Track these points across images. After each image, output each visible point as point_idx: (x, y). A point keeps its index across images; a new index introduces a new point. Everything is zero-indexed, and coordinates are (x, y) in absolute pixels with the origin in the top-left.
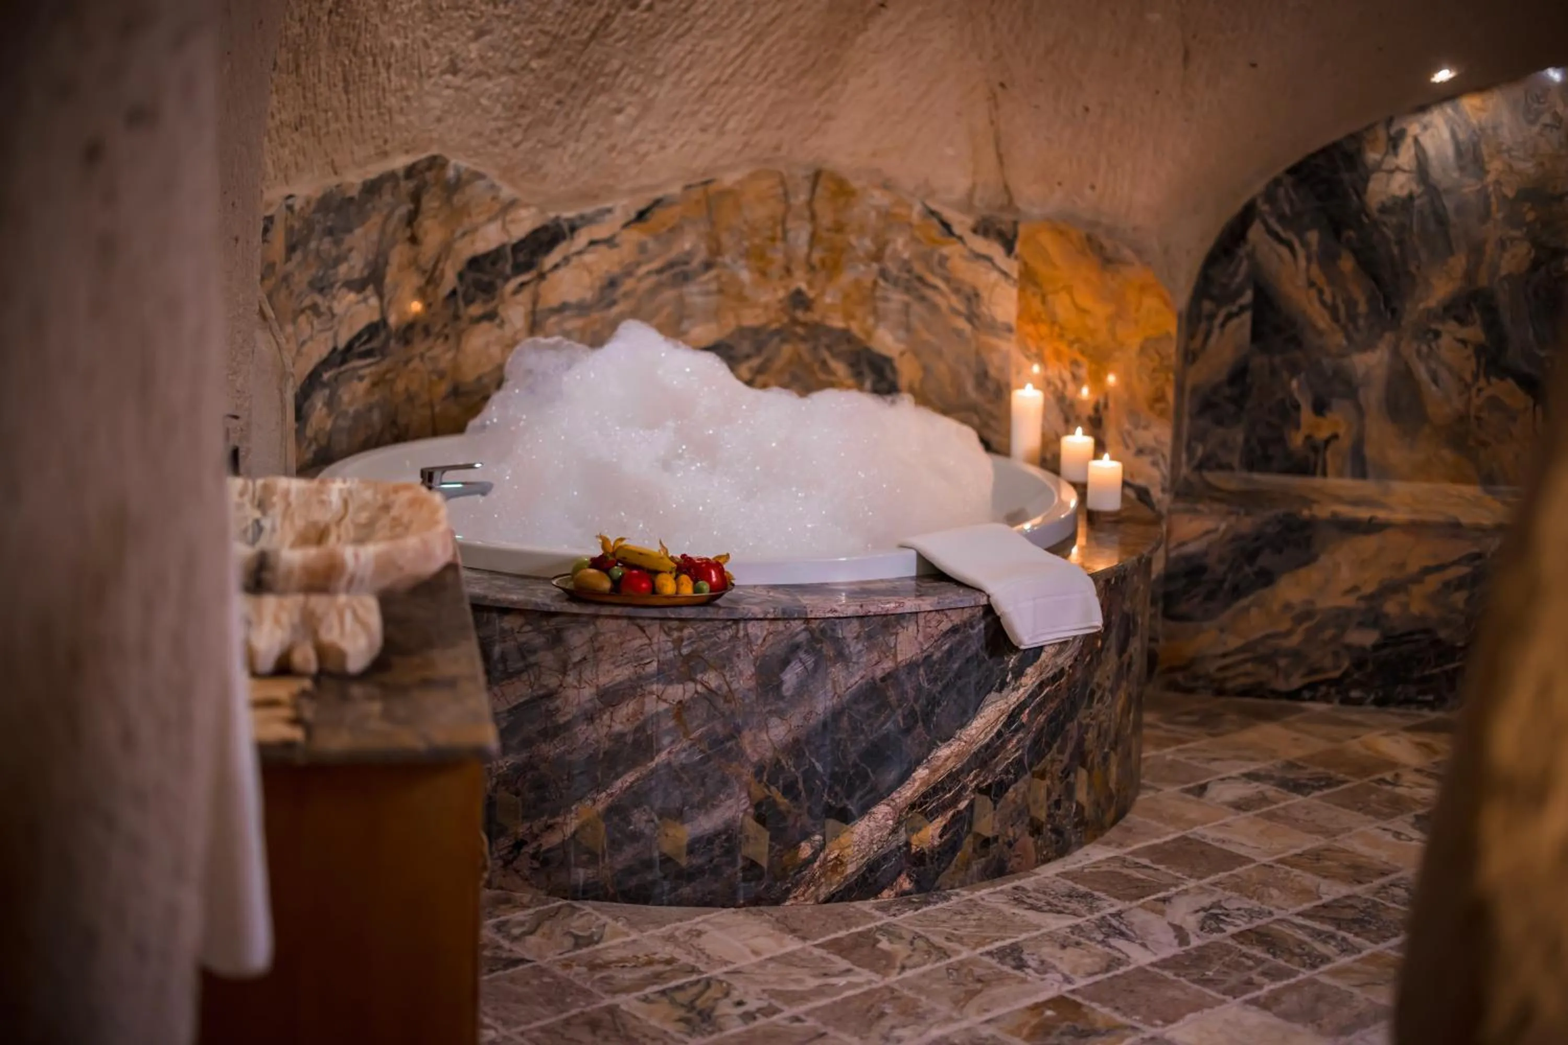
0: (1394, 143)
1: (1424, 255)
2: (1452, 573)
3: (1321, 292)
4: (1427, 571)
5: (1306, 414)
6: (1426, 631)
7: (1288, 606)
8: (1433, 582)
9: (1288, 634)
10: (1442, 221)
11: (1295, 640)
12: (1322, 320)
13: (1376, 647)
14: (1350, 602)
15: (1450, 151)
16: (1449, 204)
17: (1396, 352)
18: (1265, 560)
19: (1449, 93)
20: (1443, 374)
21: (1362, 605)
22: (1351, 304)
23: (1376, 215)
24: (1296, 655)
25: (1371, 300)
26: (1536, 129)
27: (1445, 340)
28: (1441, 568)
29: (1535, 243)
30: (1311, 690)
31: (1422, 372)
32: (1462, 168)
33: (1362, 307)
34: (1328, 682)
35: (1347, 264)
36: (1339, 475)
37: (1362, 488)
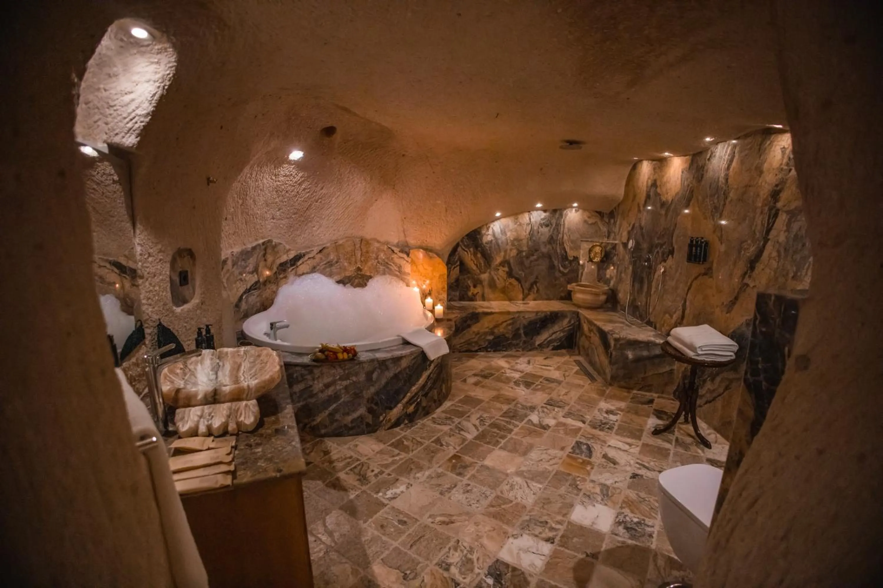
0: (488, 229)
1: (495, 253)
2: (509, 322)
3: (474, 261)
4: (503, 322)
5: (472, 288)
6: (503, 335)
7: (474, 332)
8: (505, 324)
9: (474, 338)
10: (498, 245)
11: (475, 340)
12: (474, 268)
13: (493, 339)
14: (487, 330)
15: (499, 231)
16: (500, 242)
17: (490, 273)
18: (469, 322)
19: (498, 219)
20: (500, 278)
21: (490, 331)
22: (480, 264)
23: (485, 245)
24: (476, 343)
25: (485, 263)
26: (516, 226)
27: (500, 270)
28: (506, 321)
29: (518, 250)
30: (480, 350)
31: (496, 278)
32: (502, 234)
33: (483, 265)
34: (483, 348)
35: (479, 255)
36: (480, 301)
37: (486, 304)
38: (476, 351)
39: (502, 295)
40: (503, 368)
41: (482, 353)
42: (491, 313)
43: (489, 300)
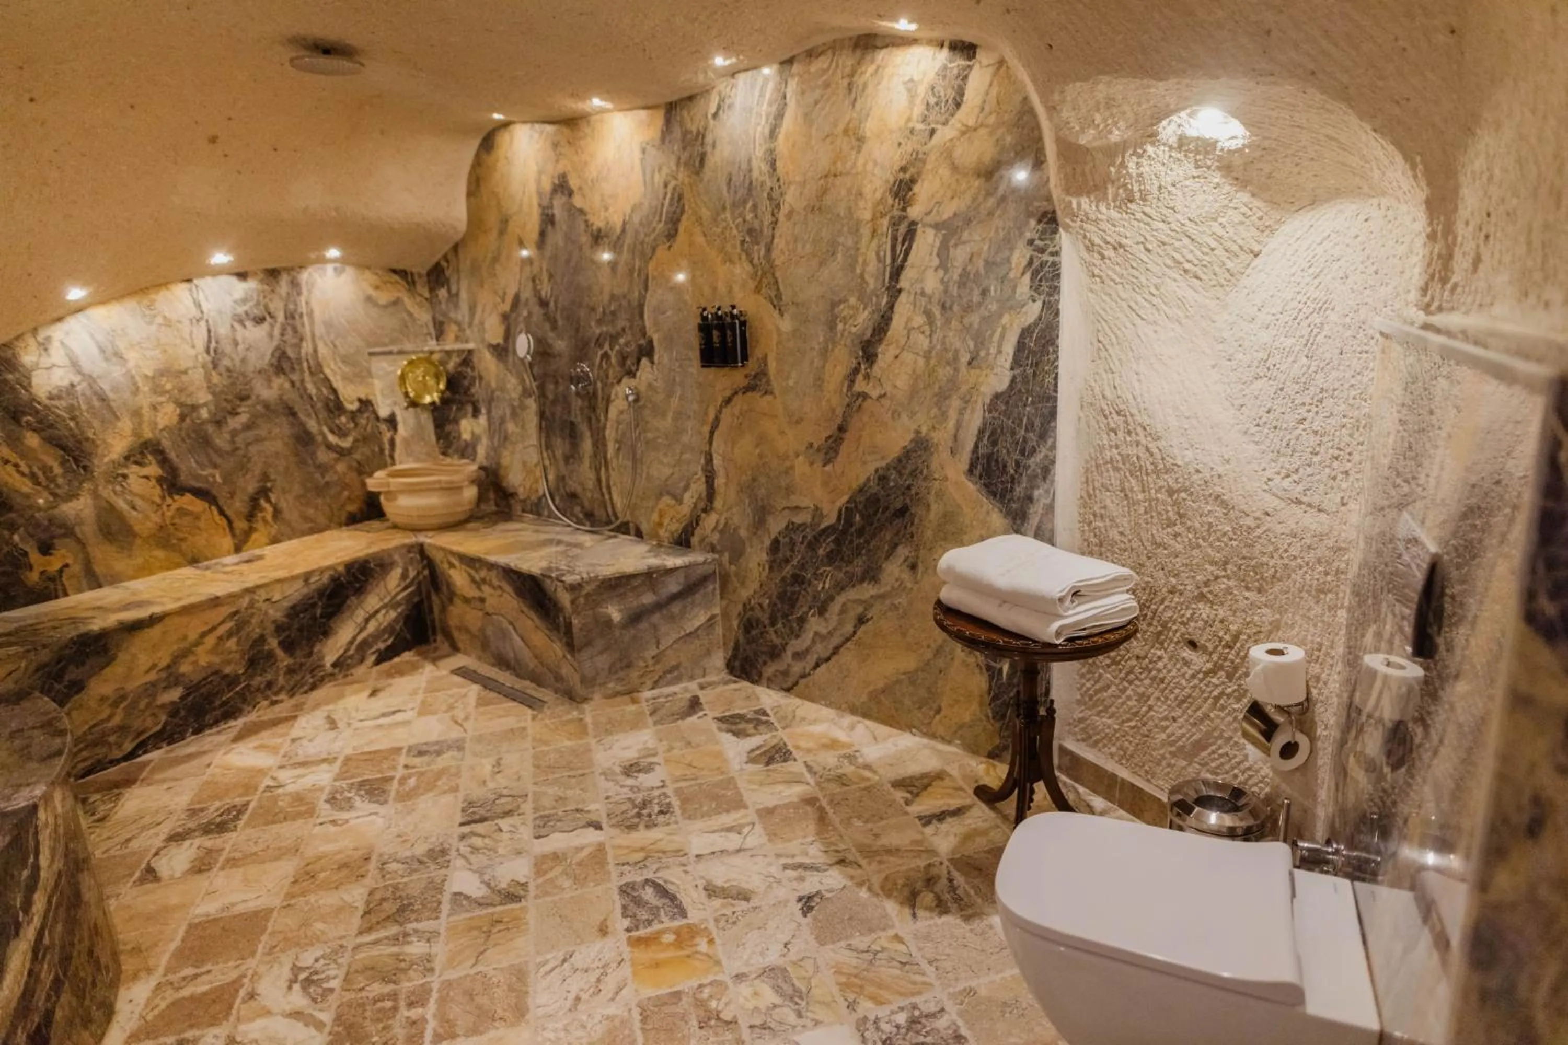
0: (44, 346)
1: (96, 424)
2: (222, 630)
3: (16, 466)
4: (204, 635)
5: (35, 557)
6: (216, 672)
7: (103, 699)
8: (210, 640)
9: (110, 717)
10: (103, 399)
11: (117, 720)
12: (26, 486)
13: (182, 698)
14: (152, 676)
15: (95, 351)
16: (106, 387)
17: (96, 495)
18: (72, 674)
19: (78, 309)
20: (139, 502)
21: (164, 675)
22: (47, 470)
23: (47, 402)
24: (122, 729)
25: (63, 463)
26: (154, 328)
27: (132, 479)
28: (213, 629)
29: (180, 404)
30: (142, 747)
31: (121, 504)
32: (107, 360)
33: (58, 470)
34: (155, 735)
35: (32, 440)
36: (80, 591)
37: (108, 595)
38: (132, 755)
39: (160, 554)
40: (262, 772)
41: (155, 755)
42: (153, 620)
43: (115, 579)
